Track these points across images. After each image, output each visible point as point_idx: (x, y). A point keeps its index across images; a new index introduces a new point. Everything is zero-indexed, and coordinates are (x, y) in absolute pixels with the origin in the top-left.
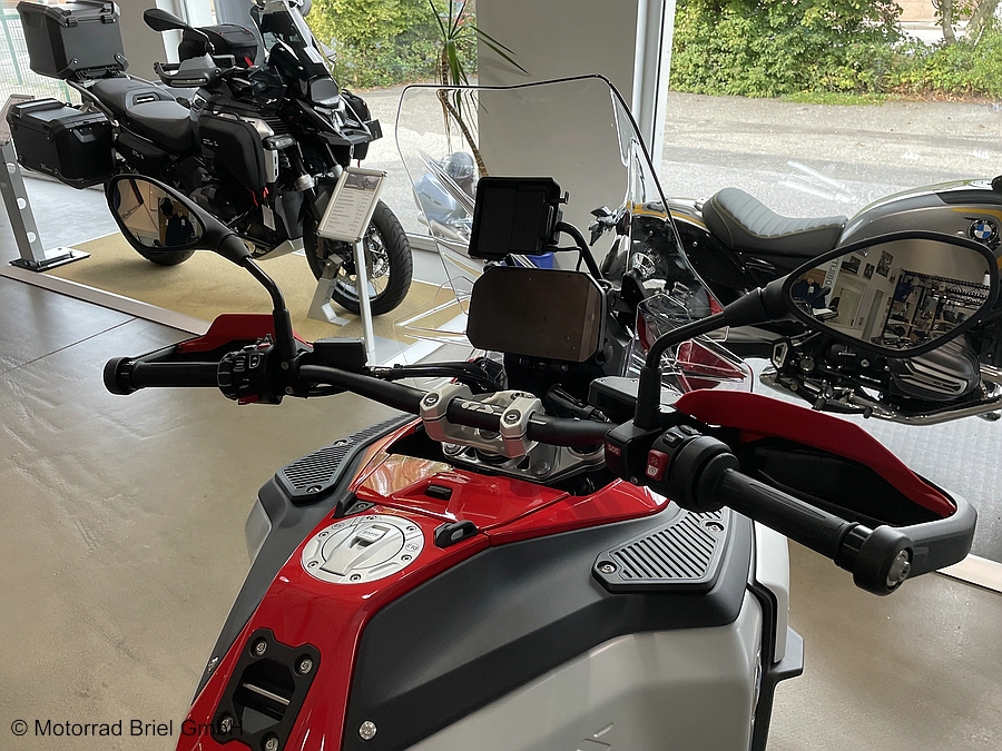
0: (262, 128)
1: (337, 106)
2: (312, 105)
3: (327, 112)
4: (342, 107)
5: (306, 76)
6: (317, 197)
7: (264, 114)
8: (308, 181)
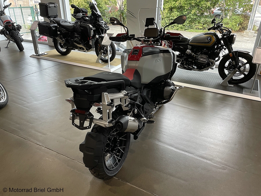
0: (91, 26)
1: (103, 22)
2: (99, 22)
3: (102, 23)
4: (104, 23)
5: (98, 17)
6: (99, 39)
7: (91, 24)
8: (97, 36)
